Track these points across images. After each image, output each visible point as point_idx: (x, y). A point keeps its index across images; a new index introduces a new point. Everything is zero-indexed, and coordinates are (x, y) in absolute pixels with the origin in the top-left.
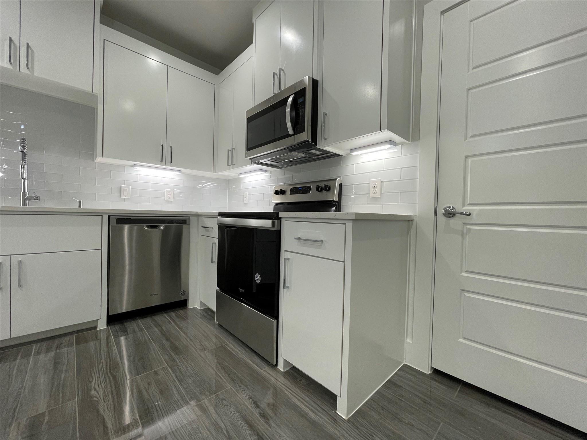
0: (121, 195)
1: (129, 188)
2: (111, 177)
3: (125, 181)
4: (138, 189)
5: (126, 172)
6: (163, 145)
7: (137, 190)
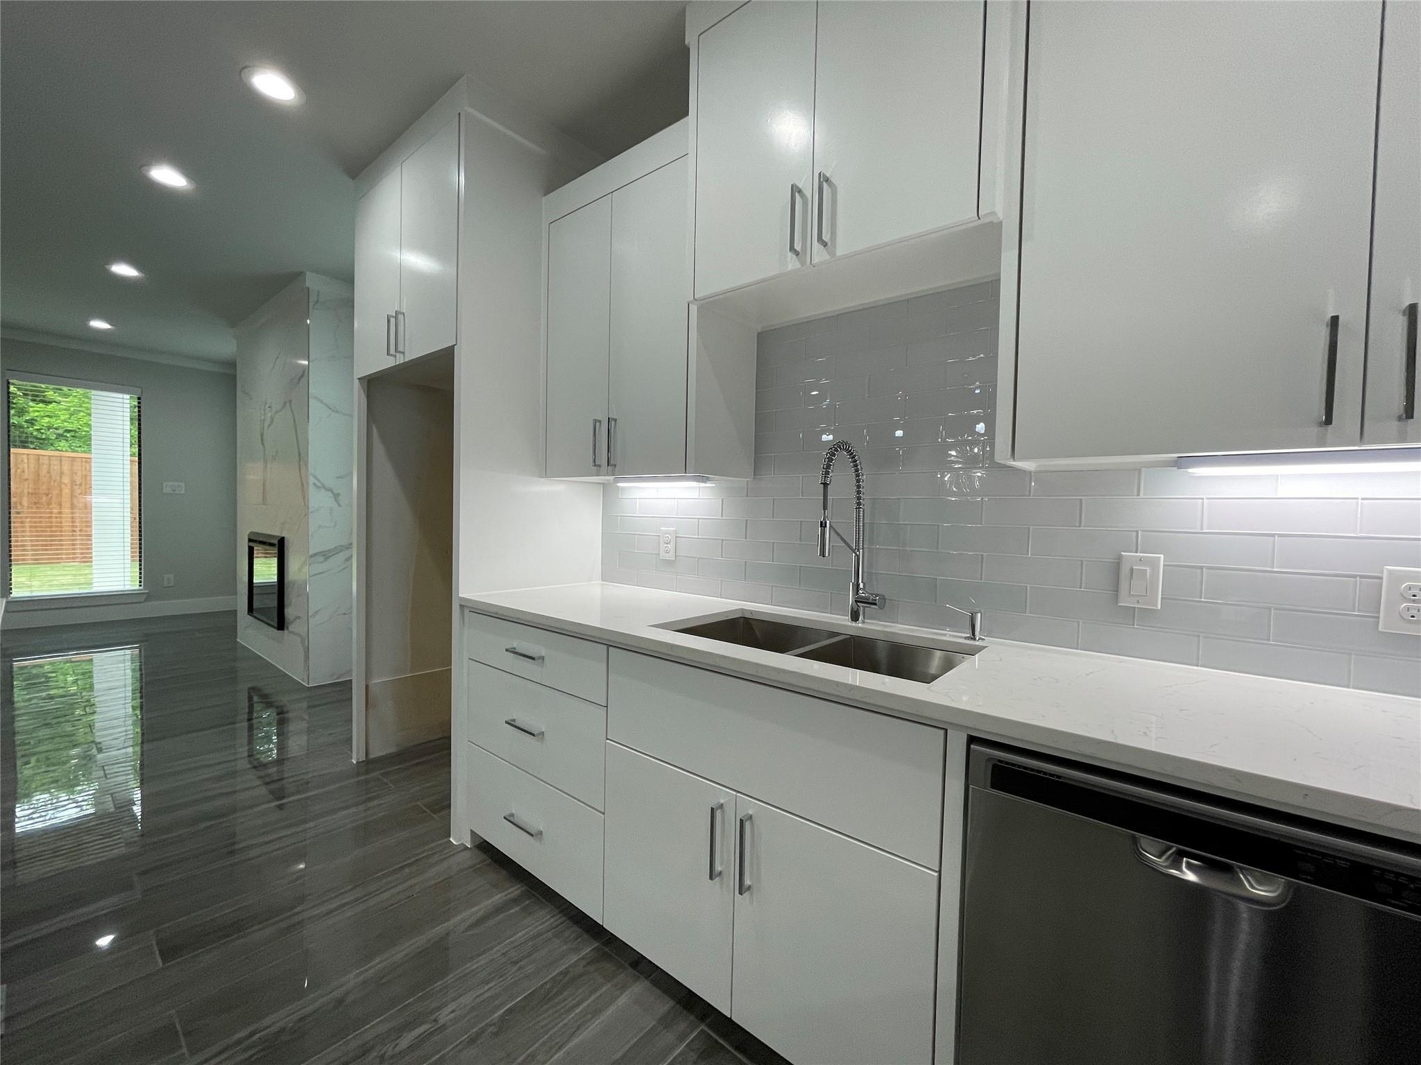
0: (1117, 598)
1: (1154, 564)
2: (1080, 523)
3: (1137, 532)
4: (1201, 568)
5: (1142, 495)
6: (1335, 320)
7: (1199, 571)
